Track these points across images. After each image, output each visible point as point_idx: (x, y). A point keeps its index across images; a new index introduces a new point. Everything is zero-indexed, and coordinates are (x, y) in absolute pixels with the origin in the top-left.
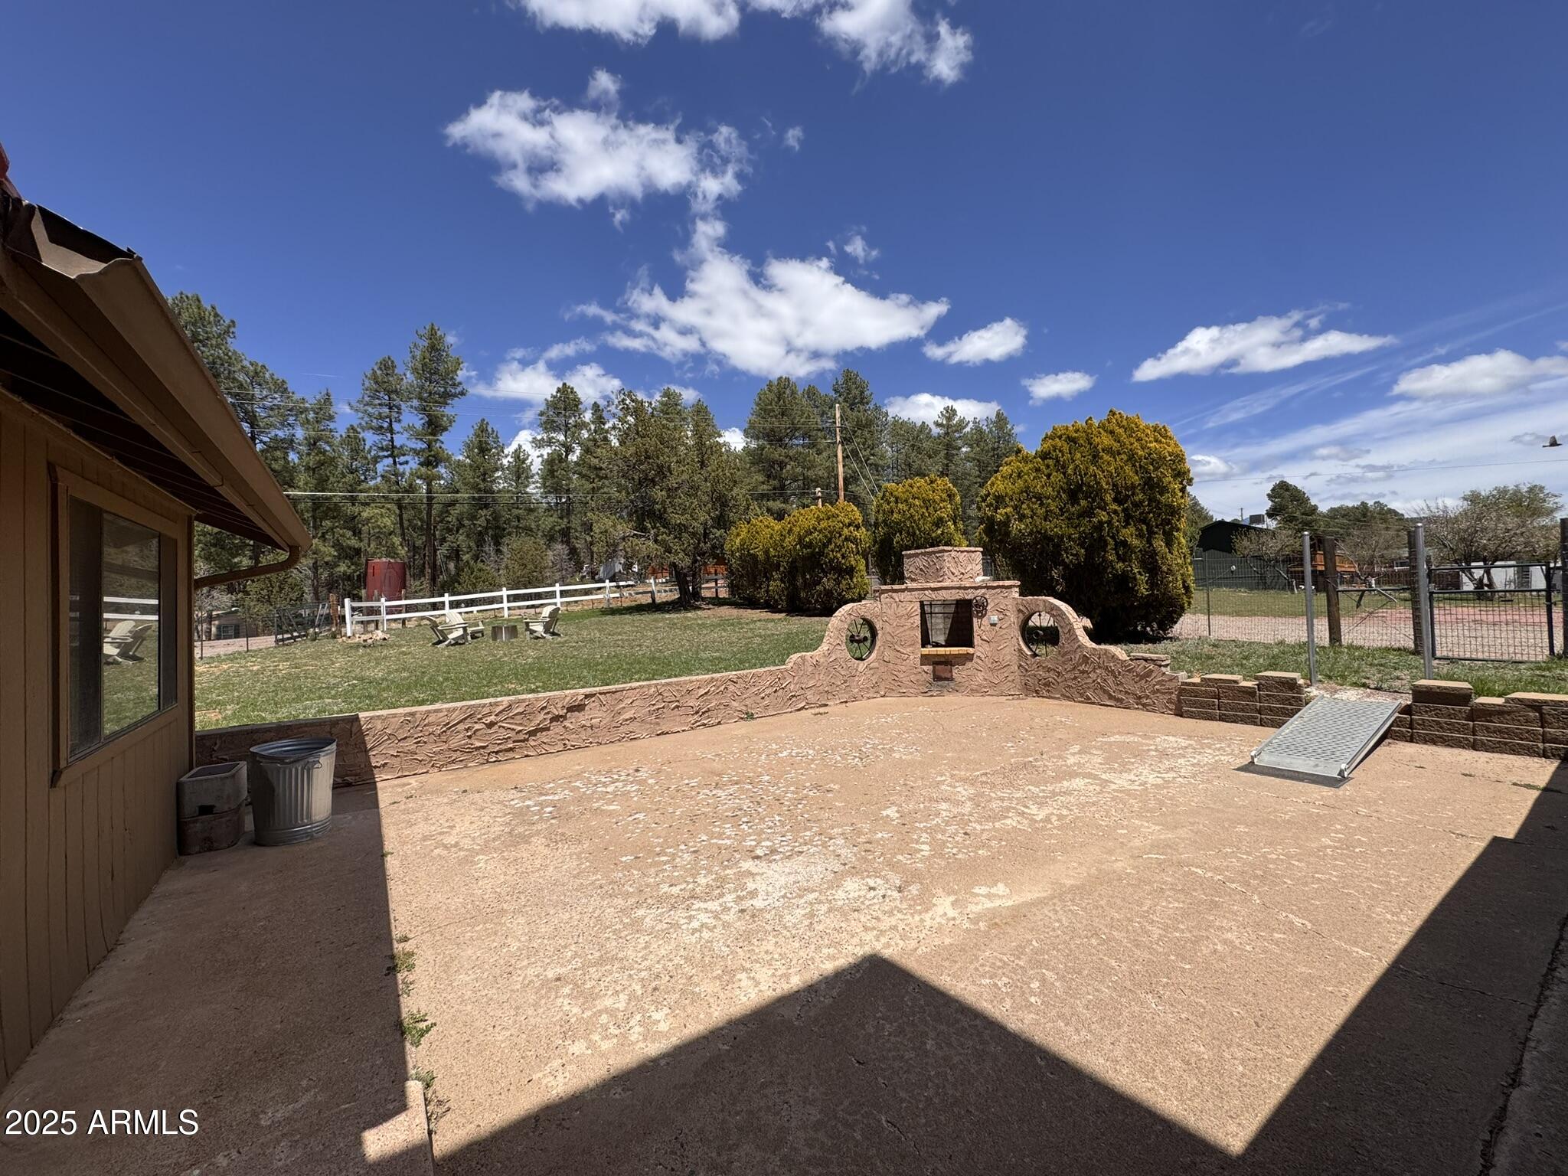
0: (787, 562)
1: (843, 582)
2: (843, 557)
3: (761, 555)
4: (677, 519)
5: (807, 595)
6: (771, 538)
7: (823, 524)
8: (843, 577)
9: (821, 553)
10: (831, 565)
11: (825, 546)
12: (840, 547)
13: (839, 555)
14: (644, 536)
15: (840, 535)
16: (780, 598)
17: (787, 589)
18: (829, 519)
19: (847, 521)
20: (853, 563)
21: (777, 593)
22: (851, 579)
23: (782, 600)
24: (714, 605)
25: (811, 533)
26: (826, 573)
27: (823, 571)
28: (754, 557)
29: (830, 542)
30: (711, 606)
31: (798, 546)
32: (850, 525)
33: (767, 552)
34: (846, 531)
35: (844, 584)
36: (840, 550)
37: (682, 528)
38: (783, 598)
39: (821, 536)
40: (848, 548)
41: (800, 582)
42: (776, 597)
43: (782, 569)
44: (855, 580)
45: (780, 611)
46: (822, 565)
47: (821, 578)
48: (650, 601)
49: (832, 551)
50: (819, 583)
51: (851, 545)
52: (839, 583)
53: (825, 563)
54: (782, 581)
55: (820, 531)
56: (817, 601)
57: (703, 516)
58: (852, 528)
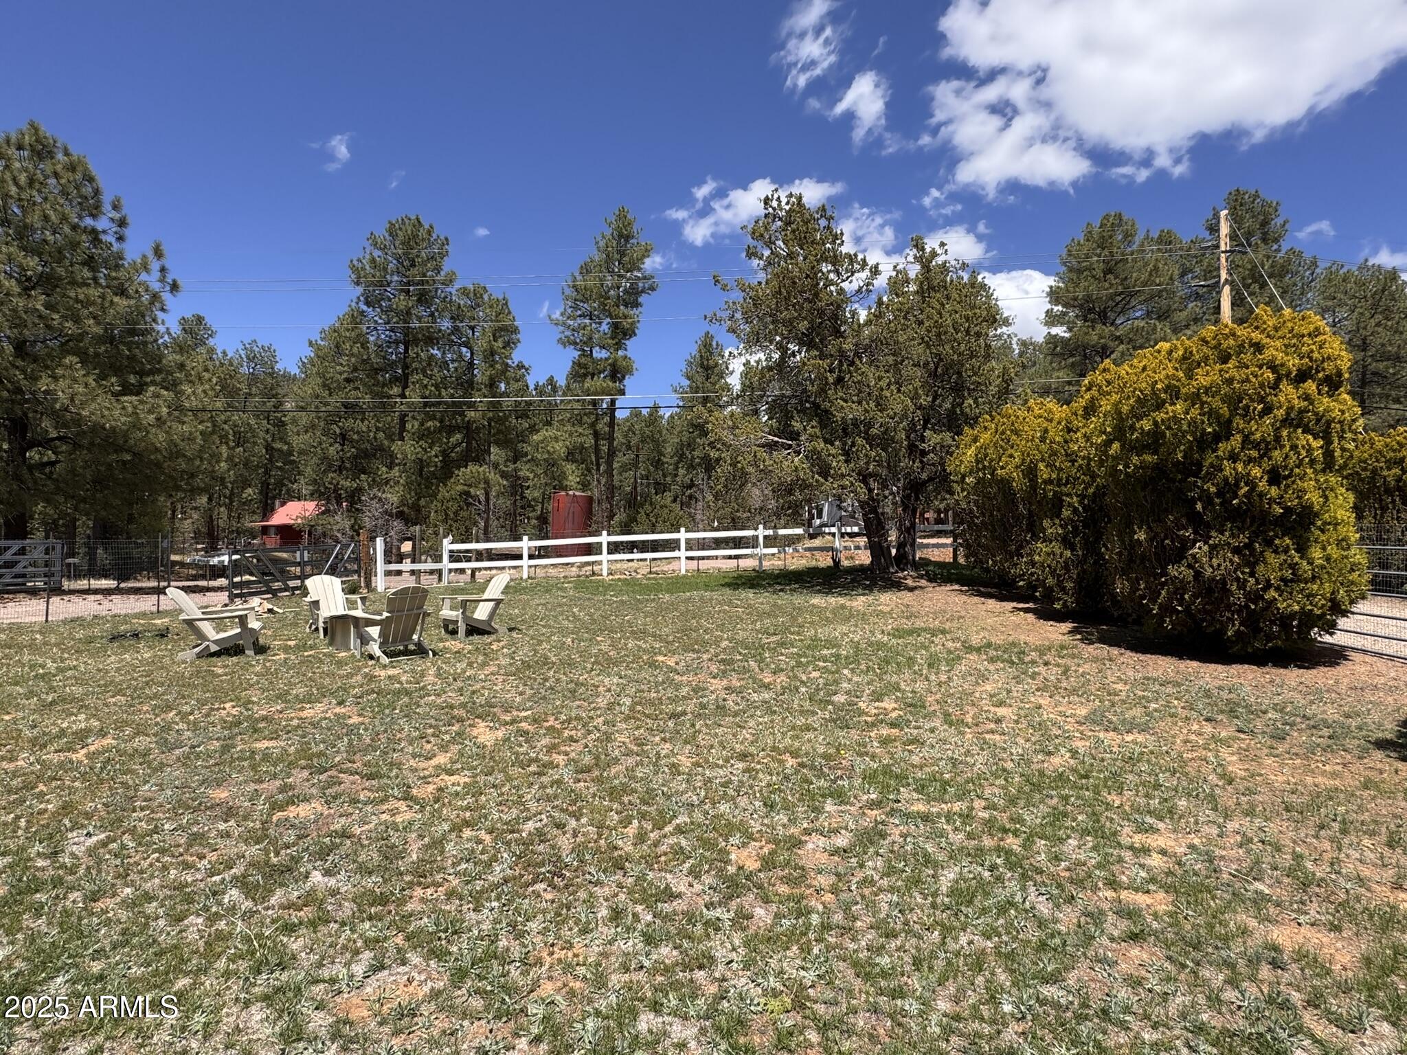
0: (1082, 497)
1: (1271, 558)
2: (1275, 477)
3: (1018, 481)
4: (847, 410)
5: (1134, 589)
6: (1043, 440)
7: (1203, 378)
8: (1269, 543)
9: (1191, 467)
10: (1226, 503)
11: (1205, 443)
12: (1265, 448)
13: (1256, 472)
14: (790, 446)
15: (1268, 410)
16: (1060, 584)
17: (1082, 561)
18: (1225, 359)
19: (1293, 363)
20: (1313, 497)
21: (1053, 572)
22: (1302, 549)
23: (1063, 589)
24: (930, 580)
25: (1160, 406)
26: (1202, 528)
27: (1196, 521)
28: (1004, 484)
29: (1225, 431)
30: (923, 582)
31: (1116, 446)
32: (1302, 376)
33: (1030, 472)
34: (1289, 394)
35: (1272, 566)
36: (1266, 454)
37: (861, 427)
38: (1069, 585)
39: (1195, 412)
40: (1294, 448)
41: (1112, 550)
42: (1050, 581)
43: (1066, 513)
44: (1316, 554)
45: (1058, 617)
46: (1193, 501)
47: (1186, 544)
48: (830, 562)
49: (1233, 457)
50: (1179, 555)
51: (1303, 439)
52: (1251, 560)
53: (1208, 500)
54: (1066, 542)
55: (1194, 398)
56: (1167, 609)
57: (899, 403)
58: (1311, 386)
